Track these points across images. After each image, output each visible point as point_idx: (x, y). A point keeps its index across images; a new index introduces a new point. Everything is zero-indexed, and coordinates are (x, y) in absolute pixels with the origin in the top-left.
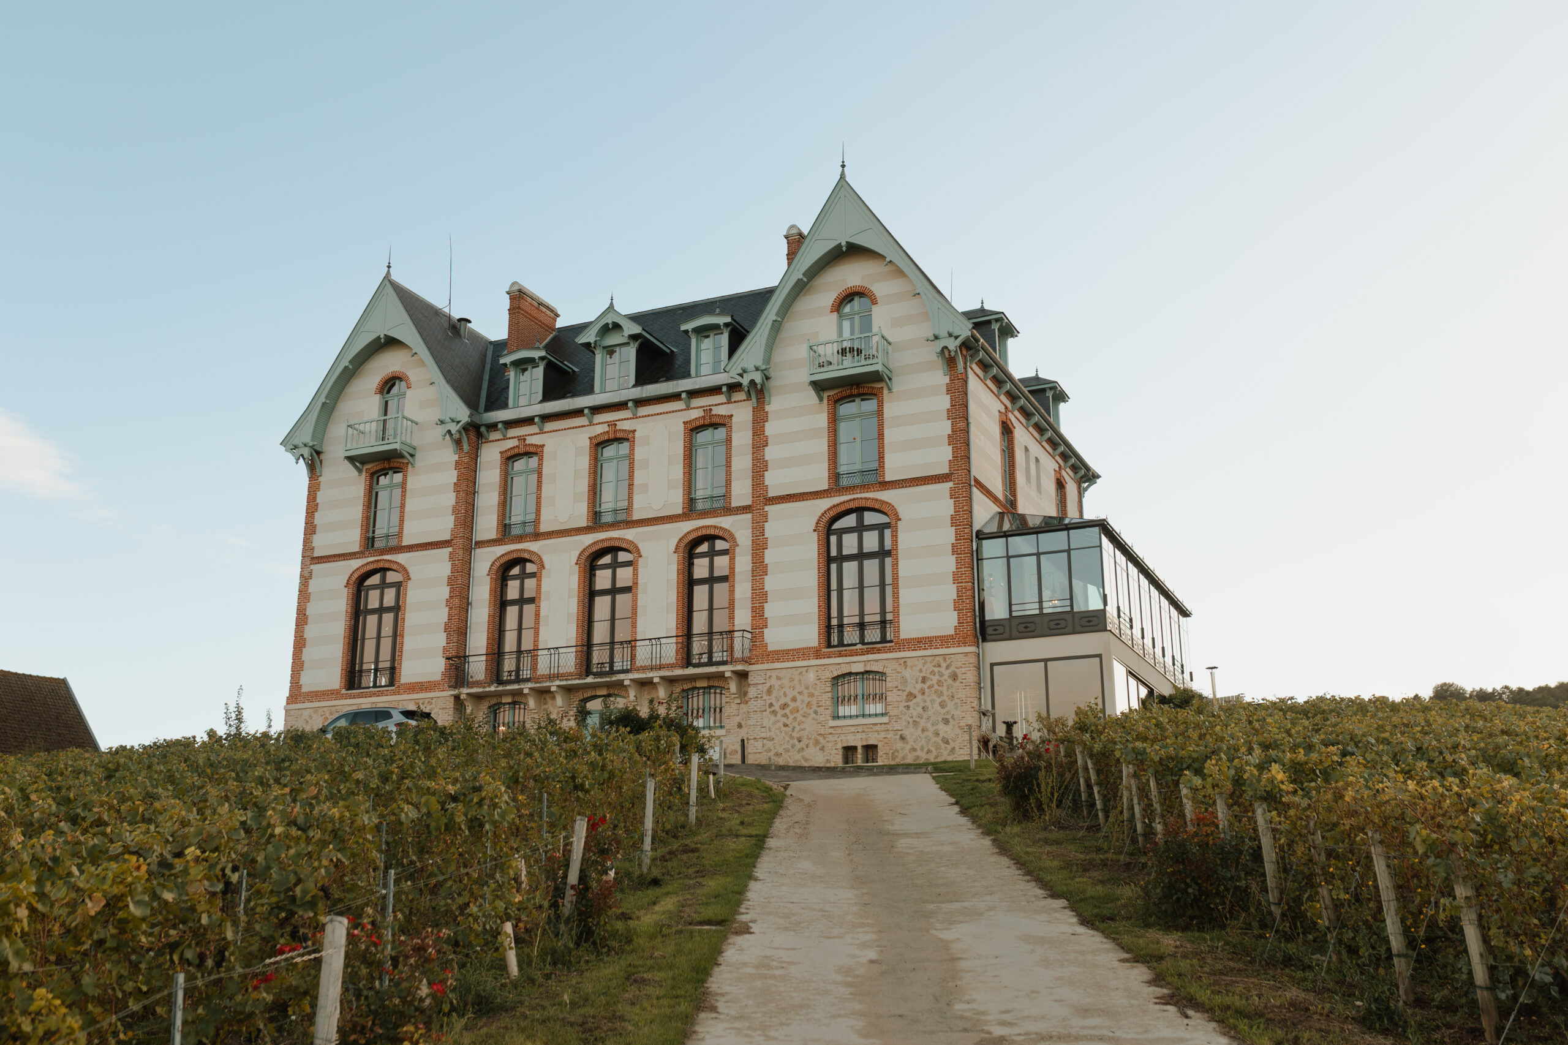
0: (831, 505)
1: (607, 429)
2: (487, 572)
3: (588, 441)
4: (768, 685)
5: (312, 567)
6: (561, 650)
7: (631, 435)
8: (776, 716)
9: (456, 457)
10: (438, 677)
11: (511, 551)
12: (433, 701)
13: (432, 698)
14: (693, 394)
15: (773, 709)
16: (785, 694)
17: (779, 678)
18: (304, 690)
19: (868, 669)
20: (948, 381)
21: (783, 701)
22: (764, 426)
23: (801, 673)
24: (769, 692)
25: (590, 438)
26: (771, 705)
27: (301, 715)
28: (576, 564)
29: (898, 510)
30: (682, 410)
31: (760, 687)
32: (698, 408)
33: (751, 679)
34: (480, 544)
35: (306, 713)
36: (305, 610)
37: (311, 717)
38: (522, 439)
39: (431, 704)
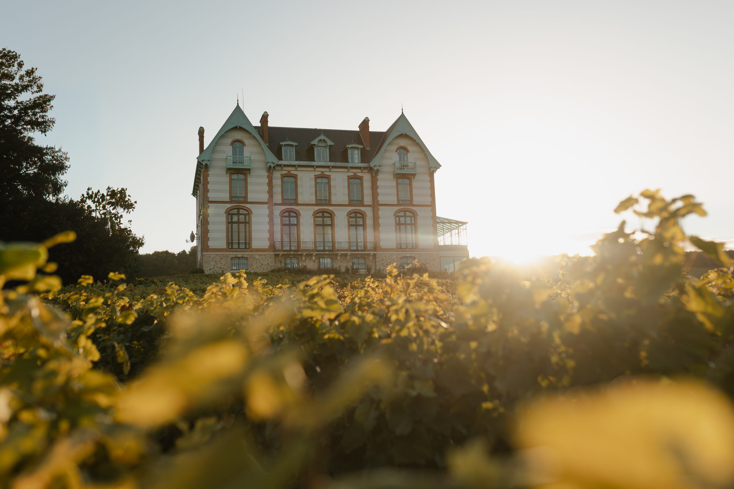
0: (399, 209)
1: (320, 173)
2: (279, 214)
3: (314, 176)
4: (382, 258)
5: (209, 204)
6: (307, 243)
7: (329, 177)
8: (385, 267)
9: (267, 174)
10: (267, 248)
11: (288, 208)
12: (266, 255)
13: (266, 254)
14: (351, 168)
15: (384, 265)
16: (387, 261)
17: (385, 256)
18: (210, 248)
19: (411, 256)
20: (430, 179)
21: (386, 263)
22: (377, 182)
23: (391, 256)
24: (382, 260)
25: (315, 175)
26: (383, 264)
27: (210, 257)
28: (313, 215)
29: (417, 213)
30: (347, 172)
31: (380, 258)
32: (352, 172)
33: (377, 256)
34: (276, 204)
35: (212, 256)
36: (207, 219)
37: (215, 257)
38: (289, 171)
39: (266, 256)
